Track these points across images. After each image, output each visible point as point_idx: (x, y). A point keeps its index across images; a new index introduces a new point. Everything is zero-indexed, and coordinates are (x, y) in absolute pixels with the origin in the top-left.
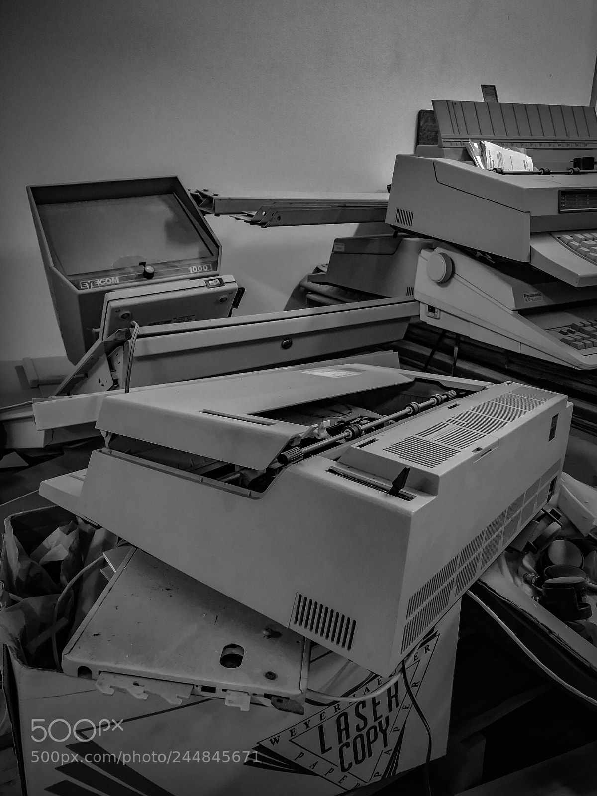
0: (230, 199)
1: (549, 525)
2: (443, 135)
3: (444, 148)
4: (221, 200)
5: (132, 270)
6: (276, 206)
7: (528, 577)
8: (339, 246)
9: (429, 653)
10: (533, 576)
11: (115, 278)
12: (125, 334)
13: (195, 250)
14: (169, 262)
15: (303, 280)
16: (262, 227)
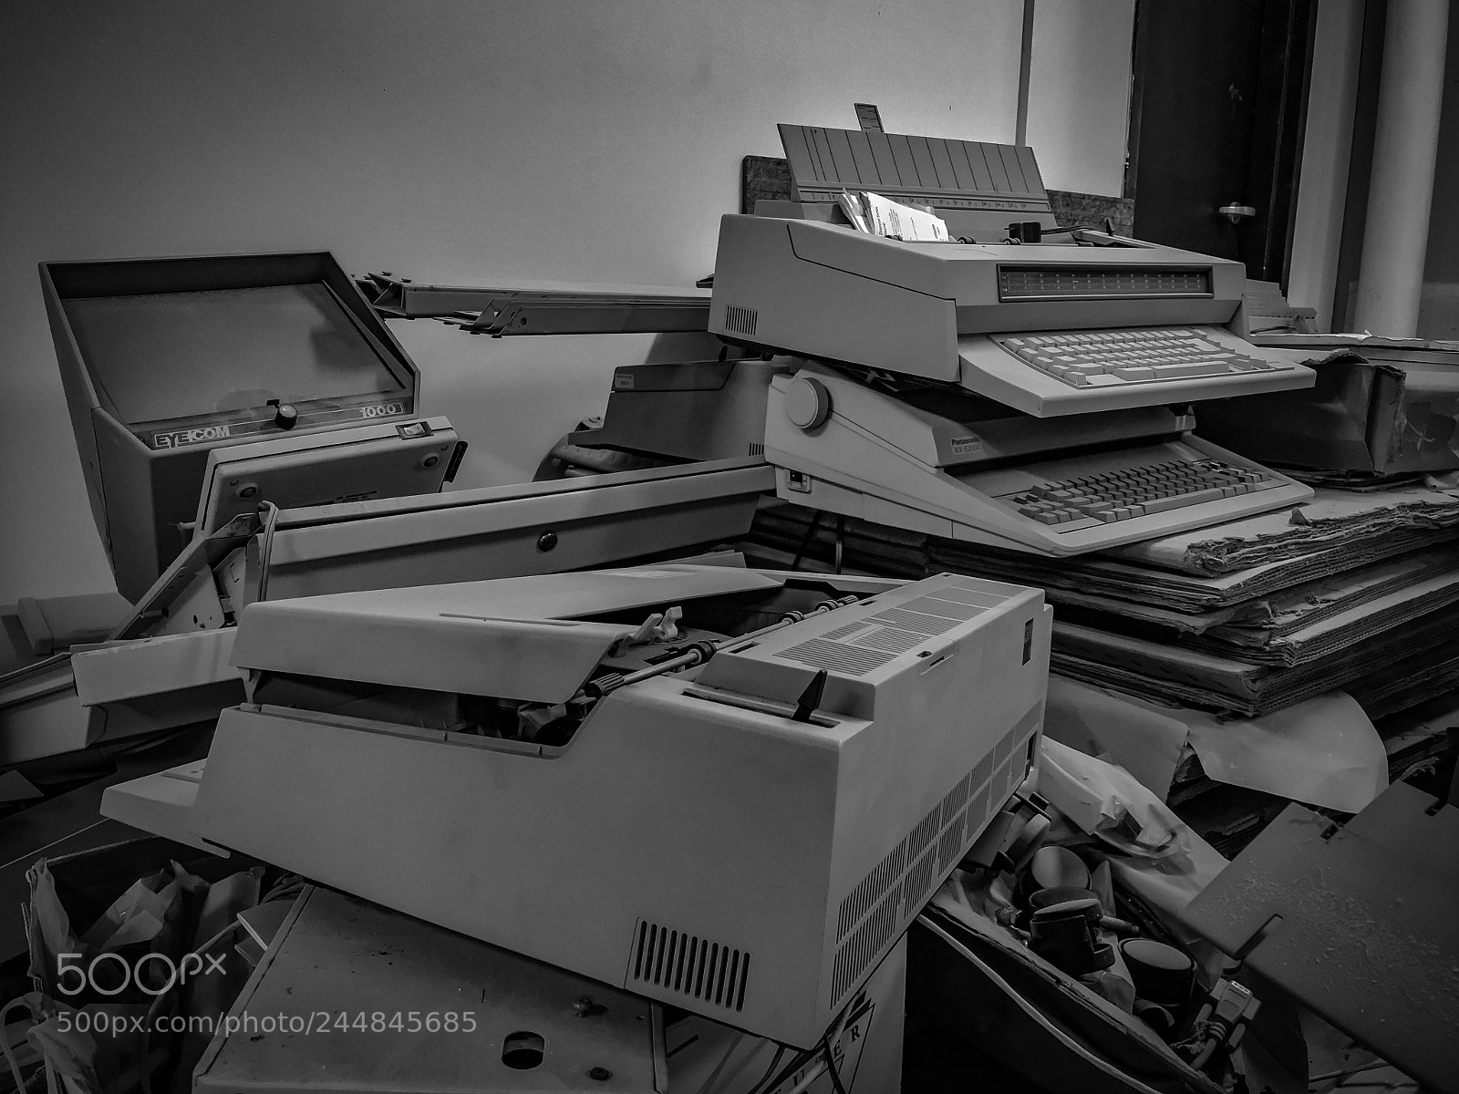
0: (432, 289)
1: (1029, 820)
2: (800, 181)
3: (803, 202)
4: (415, 290)
5: (253, 414)
6: (517, 299)
7: (1004, 914)
8: (623, 380)
9: (859, 1041)
10: (1012, 912)
11: (222, 429)
12: (248, 524)
13: (368, 380)
14: (322, 400)
15: (559, 445)
16: (493, 337)
